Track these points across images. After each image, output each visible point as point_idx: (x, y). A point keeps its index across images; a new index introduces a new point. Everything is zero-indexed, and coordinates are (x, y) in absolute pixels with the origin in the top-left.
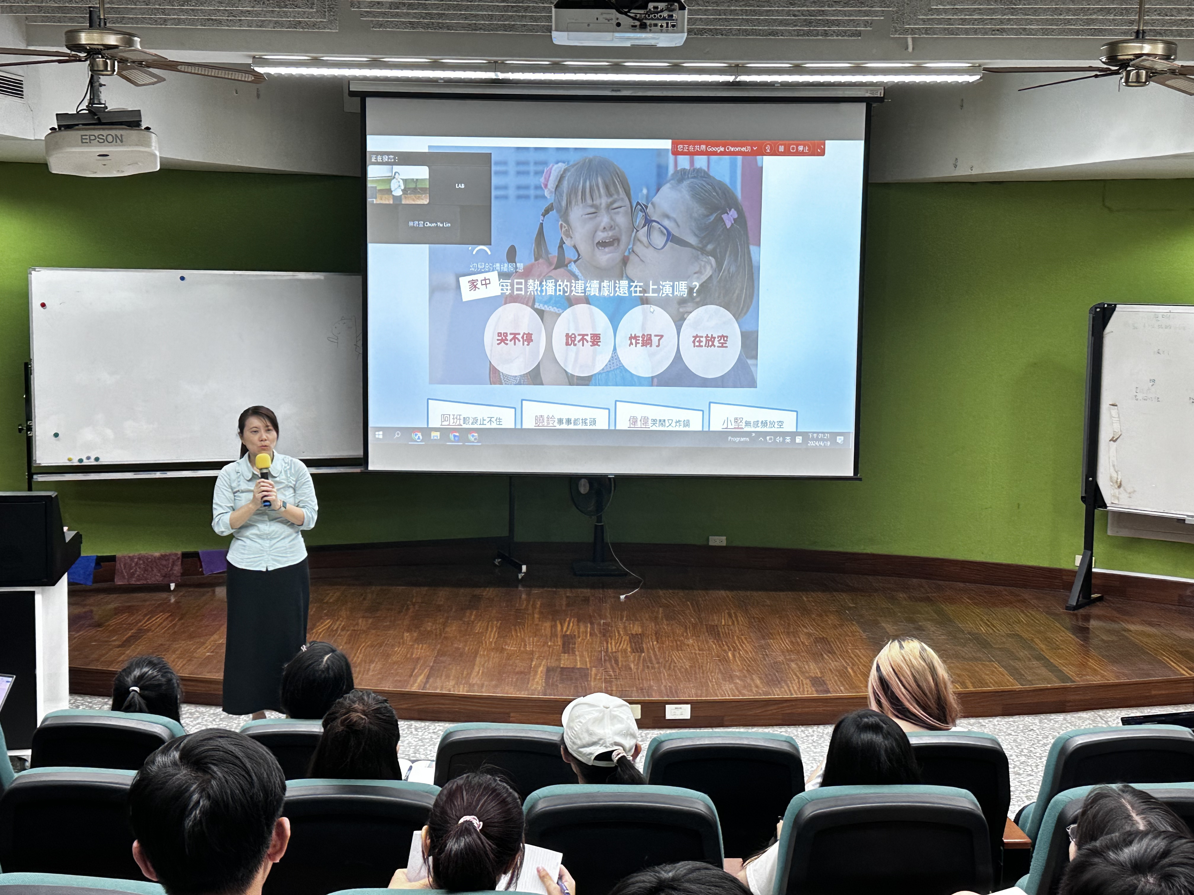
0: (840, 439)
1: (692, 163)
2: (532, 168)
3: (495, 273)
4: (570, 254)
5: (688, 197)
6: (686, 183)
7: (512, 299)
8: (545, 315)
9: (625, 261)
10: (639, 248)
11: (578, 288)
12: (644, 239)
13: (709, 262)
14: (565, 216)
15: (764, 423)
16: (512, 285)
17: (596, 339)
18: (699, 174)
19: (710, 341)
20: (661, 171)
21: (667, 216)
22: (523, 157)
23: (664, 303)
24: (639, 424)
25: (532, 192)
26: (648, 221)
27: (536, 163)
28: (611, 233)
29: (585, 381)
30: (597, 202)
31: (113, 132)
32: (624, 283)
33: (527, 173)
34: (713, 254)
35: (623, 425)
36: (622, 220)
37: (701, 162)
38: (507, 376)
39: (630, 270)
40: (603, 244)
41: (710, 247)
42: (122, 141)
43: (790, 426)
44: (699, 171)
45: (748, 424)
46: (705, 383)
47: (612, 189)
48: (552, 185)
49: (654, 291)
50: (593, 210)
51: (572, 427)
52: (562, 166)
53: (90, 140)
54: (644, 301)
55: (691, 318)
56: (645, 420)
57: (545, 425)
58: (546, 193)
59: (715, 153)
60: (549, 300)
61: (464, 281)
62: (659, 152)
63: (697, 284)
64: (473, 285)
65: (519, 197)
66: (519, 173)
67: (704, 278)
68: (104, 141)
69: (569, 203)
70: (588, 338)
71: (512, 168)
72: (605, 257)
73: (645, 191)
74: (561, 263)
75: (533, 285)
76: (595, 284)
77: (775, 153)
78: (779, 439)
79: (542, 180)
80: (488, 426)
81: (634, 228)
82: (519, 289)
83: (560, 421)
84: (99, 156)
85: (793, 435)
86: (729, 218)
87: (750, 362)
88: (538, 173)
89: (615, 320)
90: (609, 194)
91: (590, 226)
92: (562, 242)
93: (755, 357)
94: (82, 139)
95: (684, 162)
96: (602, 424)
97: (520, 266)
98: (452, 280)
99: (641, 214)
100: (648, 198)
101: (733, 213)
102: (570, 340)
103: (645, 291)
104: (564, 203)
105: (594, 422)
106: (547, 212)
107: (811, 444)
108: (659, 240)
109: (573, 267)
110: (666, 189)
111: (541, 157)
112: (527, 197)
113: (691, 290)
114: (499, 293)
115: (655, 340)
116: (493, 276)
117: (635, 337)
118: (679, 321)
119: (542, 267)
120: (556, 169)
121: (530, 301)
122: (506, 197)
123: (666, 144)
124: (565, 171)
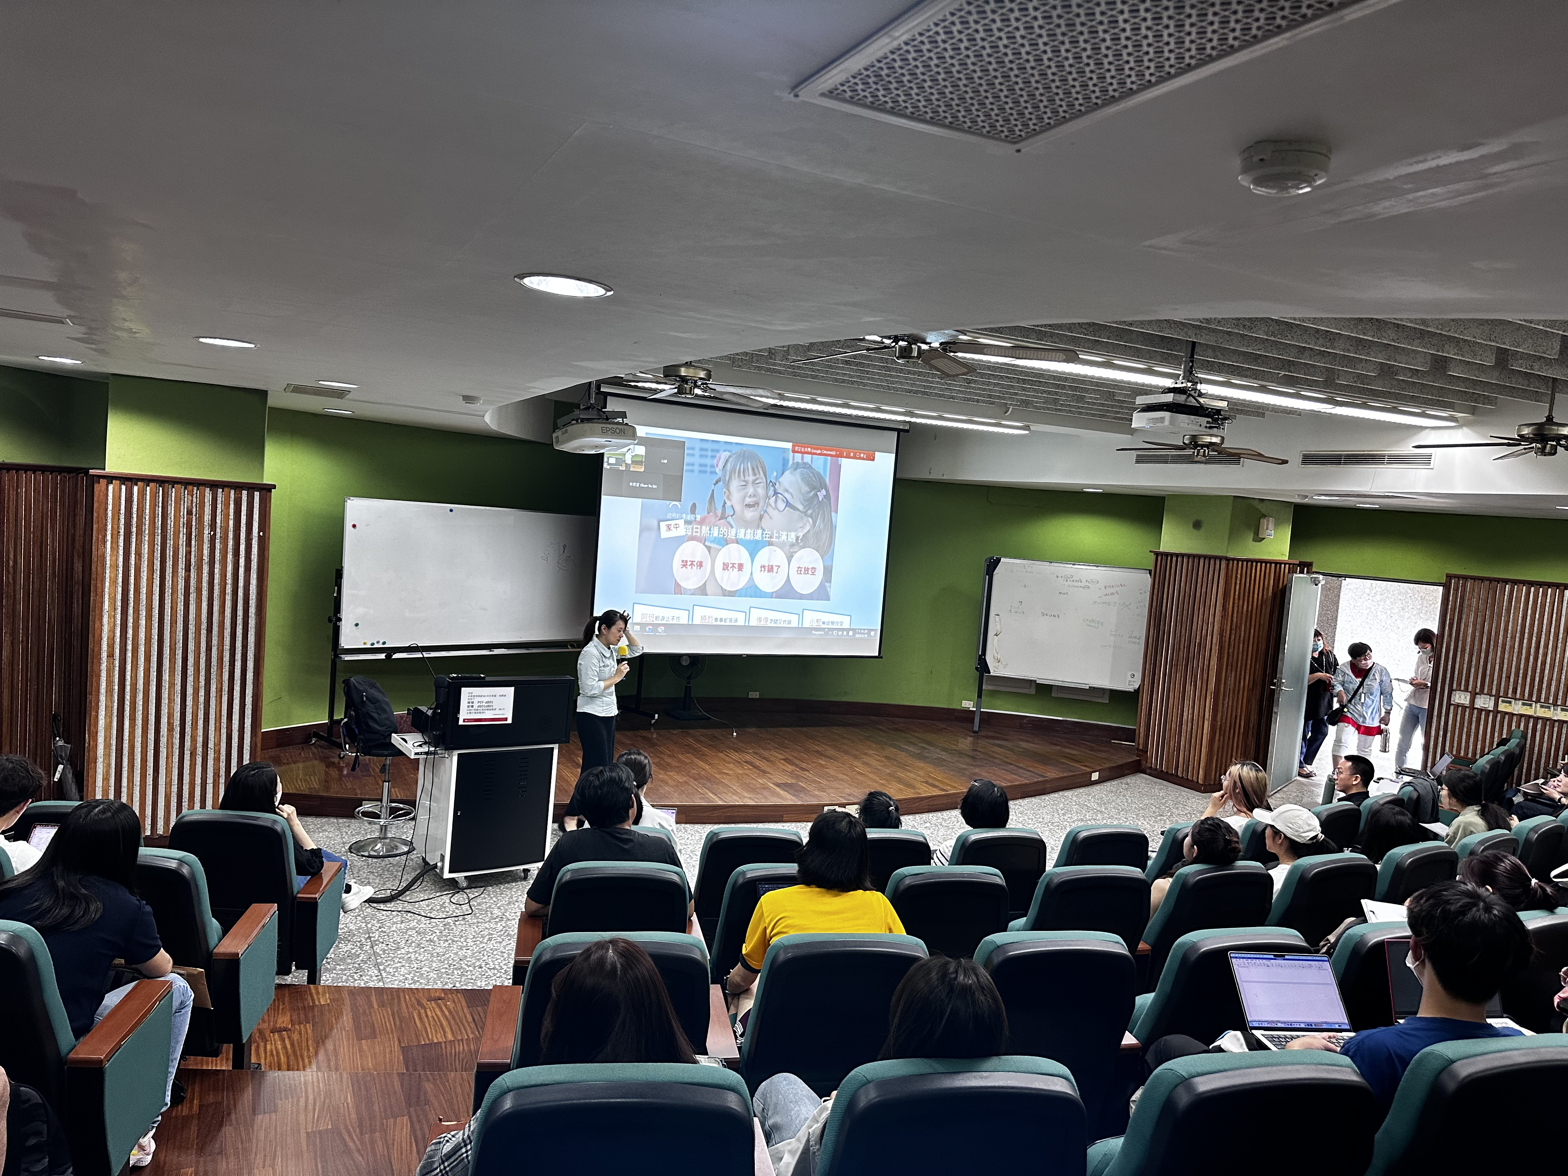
0: (872, 633)
1: (803, 458)
2: (709, 453)
3: (683, 521)
4: (729, 512)
5: (799, 480)
6: (799, 470)
7: (692, 538)
8: (712, 551)
9: (761, 517)
10: (770, 510)
11: (732, 533)
12: (773, 504)
13: (808, 521)
14: (727, 485)
15: (833, 623)
16: (692, 529)
17: (741, 567)
18: (806, 466)
19: (807, 570)
20: (785, 462)
21: (787, 491)
22: (705, 445)
23: (781, 546)
24: (762, 622)
25: (709, 469)
26: (776, 493)
27: (712, 450)
28: (754, 499)
29: (732, 594)
30: (747, 478)
32: (760, 531)
33: (706, 456)
34: (811, 516)
35: (753, 622)
36: (761, 491)
37: (808, 458)
38: (685, 589)
39: (764, 523)
40: (749, 506)
41: (809, 512)
43: (846, 625)
44: (806, 464)
45: (824, 623)
46: (802, 597)
47: (756, 470)
48: (721, 465)
49: (777, 537)
50: (744, 483)
51: (723, 623)
52: (728, 454)
54: (770, 544)
55: (796, 556)
56: (766, 619)
57: (706, 622)
58: (717, 470)
59: (815, 454)
60: (715, 540)
61: (663, 525)
62: (784, 450)
63: (801, 535)
64: (669, 528)
65: (700, 471)
66: (701, 456)
67: (805, 531)
69: (730, 478)
70: (736, 566)
71: (697, 452)
72: (750, 514)
73: (775, 474)
74: (723, 517)
75: (705, 529)
76: (743, 531)
77: (848, 457)
78: (840, 633)
79: (715, 461)
80: (671, 622)
81: (767, 497)
82: (697, 532)
83: (716, 620)
85: (848, 630)
86: (822, 494)
87: (827, 584)
88: (713, 457)
89: (753, 555)
90: (755, 474)
91: (742, 493)
92: (725, 503)
93: (830, 582)
95: (798, 456)
96: (741, 622)
97: (699, 517)
98: (656, 524)
99: (772, 488)
100: (777, 478)
101: (824, 492)
102: (725, 567)
103: (771, 537)
104: (727, 478)
105: (736, 621)
106: (717, 482)
107: (857, 636)
108: (781, 505)
109: (730, 519)
110: (787, 473)
111: (715, 446)
112: (706, 472)
113: (797, 538)
114: (684, 534)
115: (775, 569)
116: (681, 522)
117: (764, 567)
118: (790, 558)
119: (712, 518)
120: (724, 455)
121: (702, 540)
122: (692, 471)
123: (789, 445)
124: (730, 457)
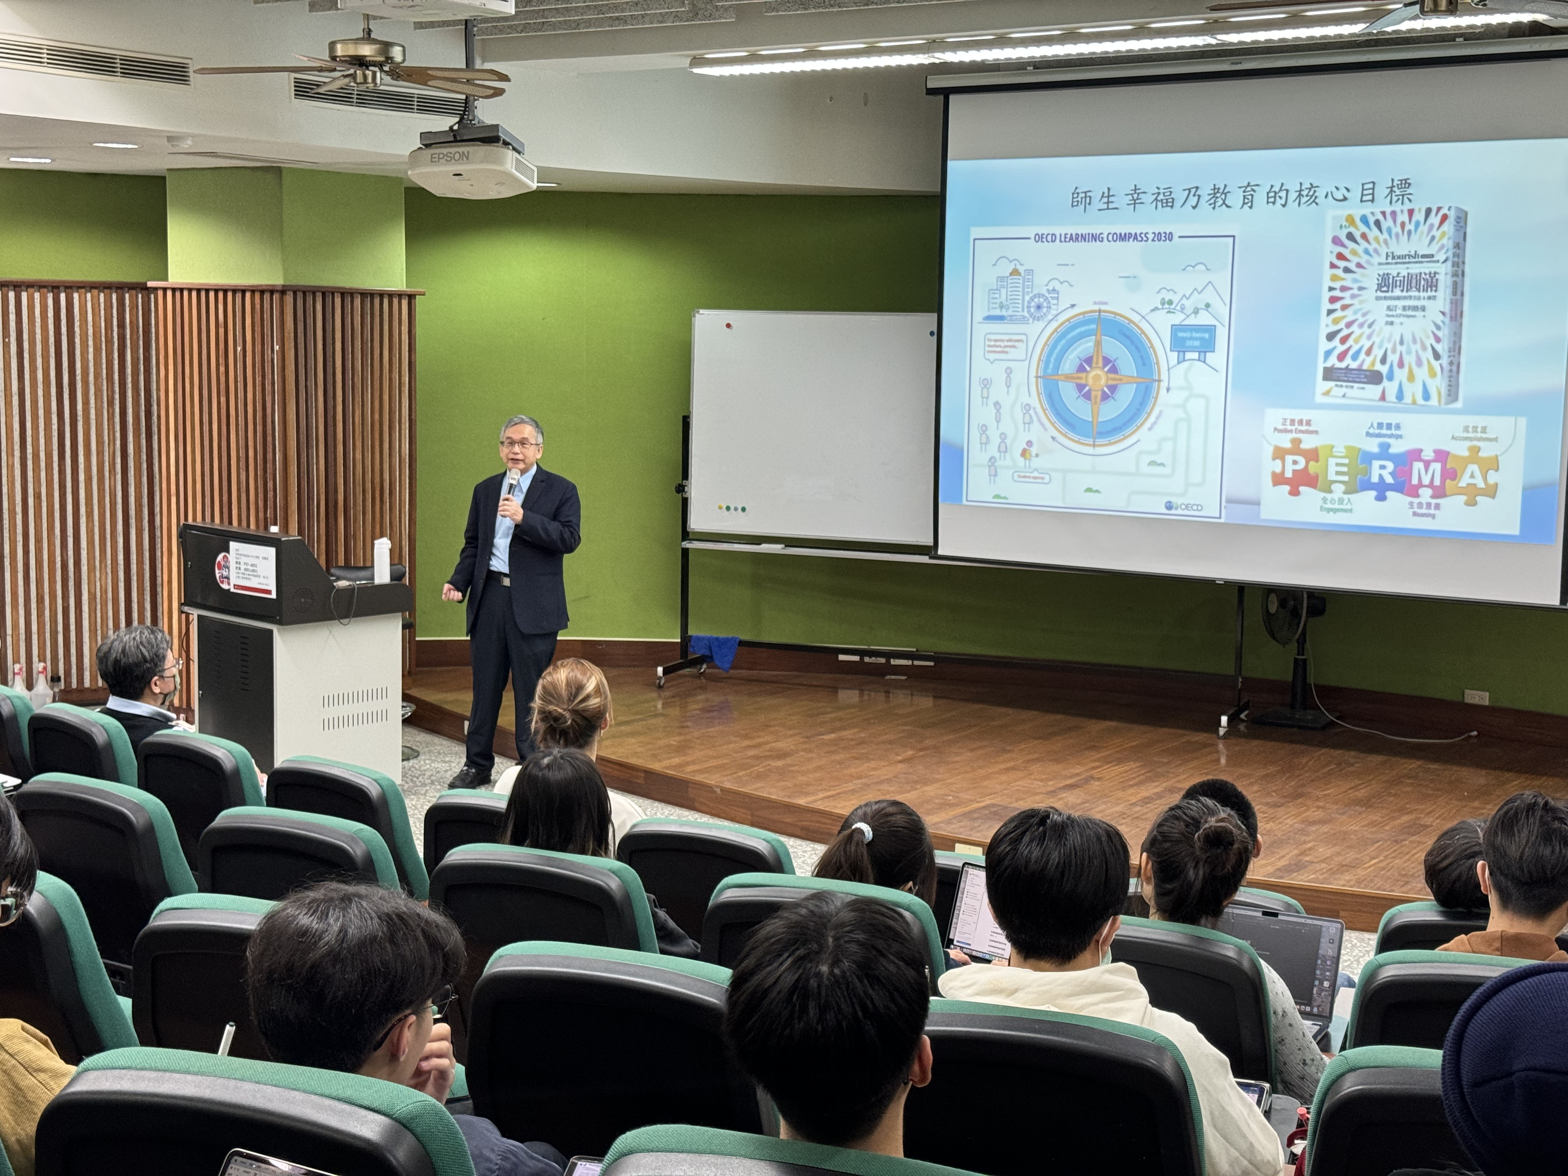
31: (461, 150)
42: (467, 158)
53: (439, 158)
68: (450, 159)
84: (455, 175)
94: (432, 158)
96: (1210, 513)
